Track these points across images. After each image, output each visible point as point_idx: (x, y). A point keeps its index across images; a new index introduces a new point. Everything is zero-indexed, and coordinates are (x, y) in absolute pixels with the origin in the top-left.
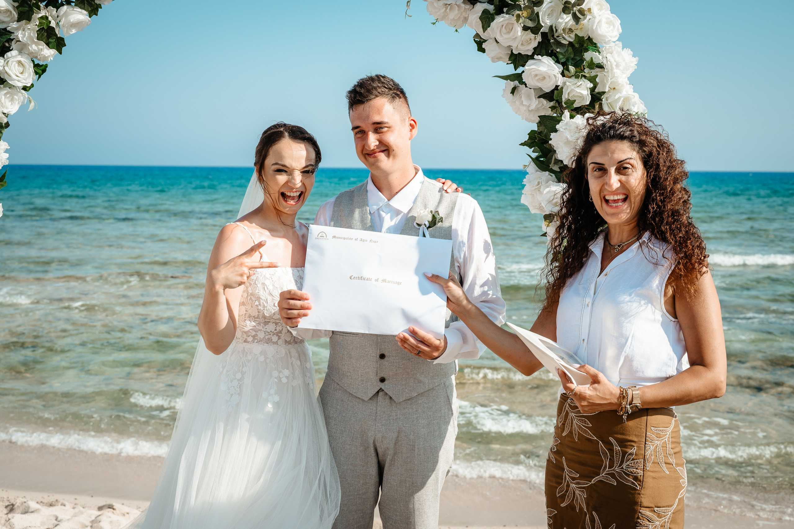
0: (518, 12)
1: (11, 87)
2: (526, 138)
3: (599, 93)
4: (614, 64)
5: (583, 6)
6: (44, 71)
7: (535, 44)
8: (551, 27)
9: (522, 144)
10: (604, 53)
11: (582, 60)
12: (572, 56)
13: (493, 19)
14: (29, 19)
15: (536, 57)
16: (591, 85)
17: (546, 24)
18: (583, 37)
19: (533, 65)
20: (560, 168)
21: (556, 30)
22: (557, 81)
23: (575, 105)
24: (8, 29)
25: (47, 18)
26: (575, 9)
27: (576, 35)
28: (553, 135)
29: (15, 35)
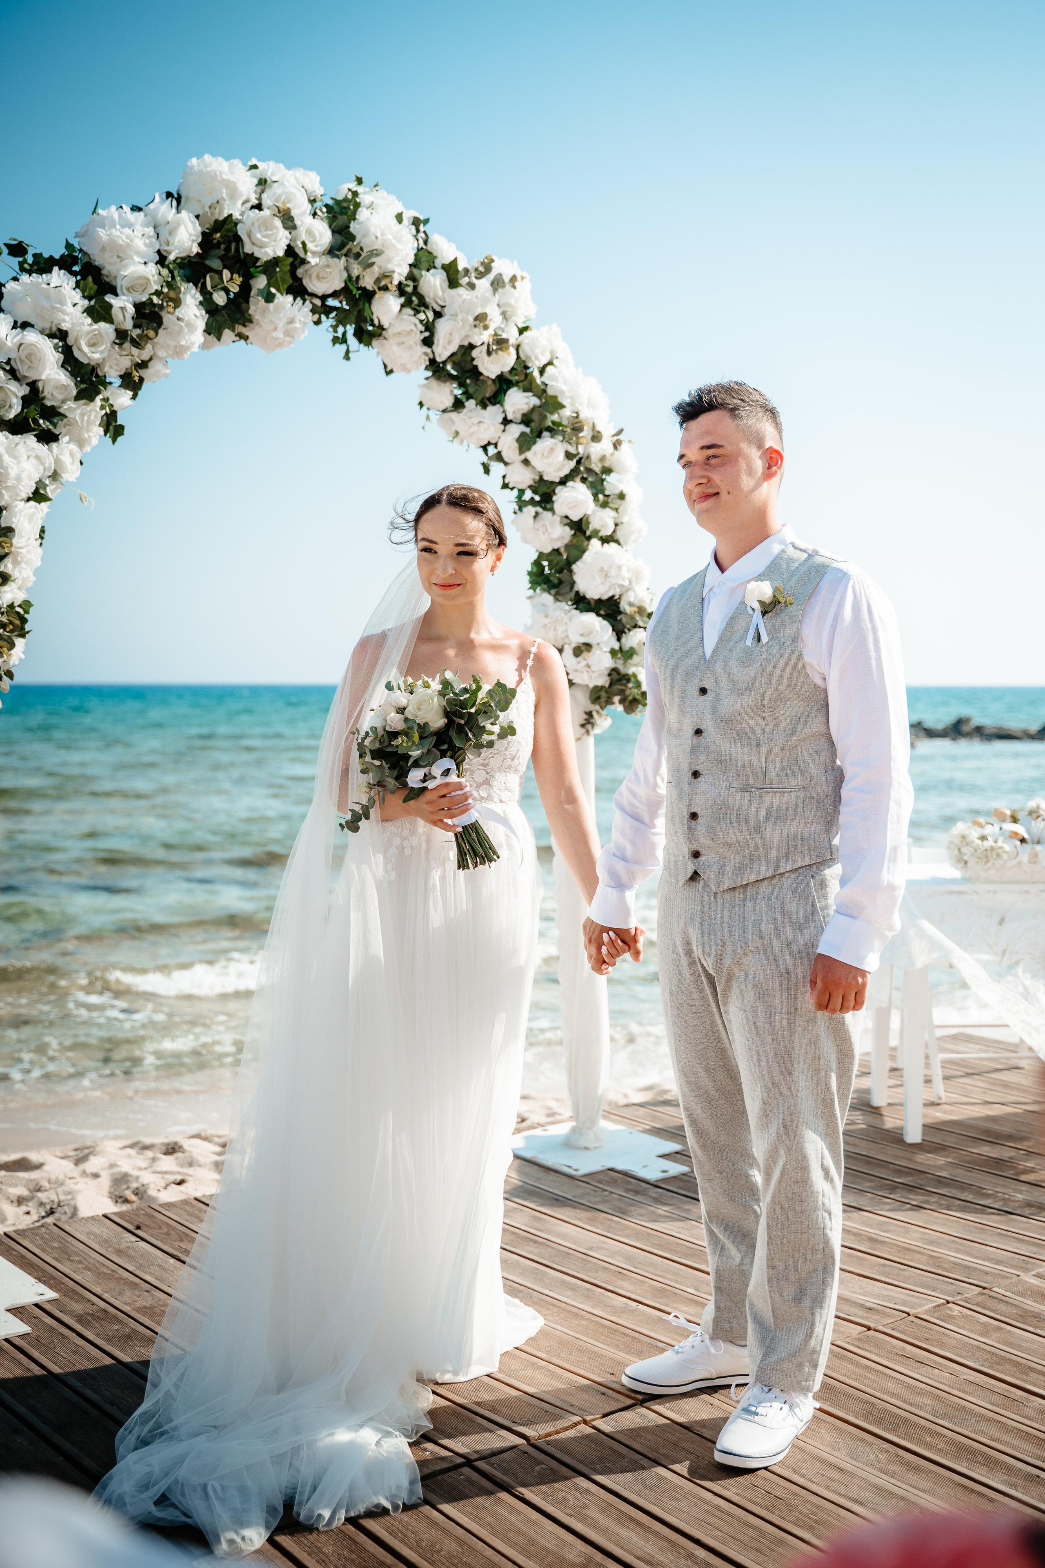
1: (62, 479)
3: (619, 523)
8: (585, 455)
13: (535, 443)
15: (568, 482)
16: (615, 515)
18: (611, 465)
19: (564, 492)
21: (589, 457)
22: (587, 510)
23: (600, 535)
24: (62, 408)
27: (608, 462)
29: (72, 416)
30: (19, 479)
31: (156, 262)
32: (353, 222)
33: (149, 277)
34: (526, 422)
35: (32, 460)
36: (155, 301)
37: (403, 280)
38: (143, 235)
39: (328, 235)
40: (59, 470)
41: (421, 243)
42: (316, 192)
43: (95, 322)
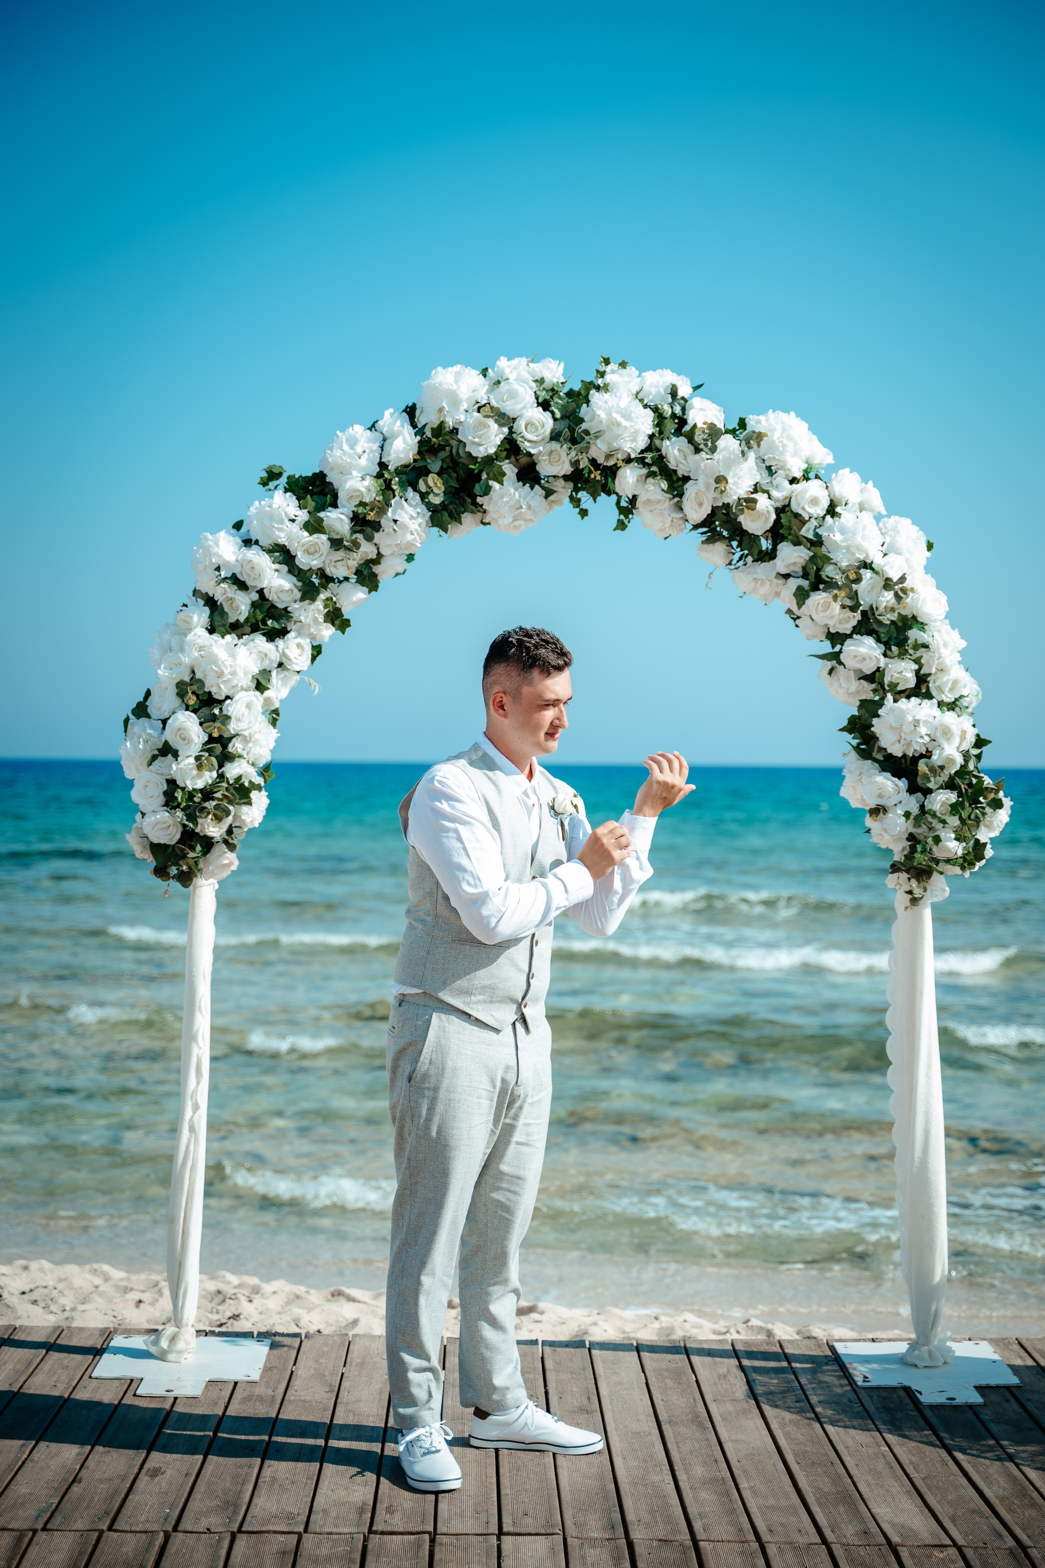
0: (836, 591)
1: (288, 670)
2: (845, 723)
3: (925, 675)
4: (941, 643)
5: (904, 585)
6: (319, 652)
7: (855, 623)
8: (871, 607)
9: (840, 730)
10: (931, 633)
11: (907, 639)
12: (895, 635)
13: (808, 596)
14: (313, 599)
15: (855, 636)
16: (917, 667)
17: (865, 601)
18: (906, 616)
19: (851, 645)
20: (884, 756)
21: (877, 609)
22: (878, 663)
23: (899, 688)
24: (289, 609)
25: (332, 599)
26: (896, 587)
27: (899, 613)
28: (875, 721)
29: (295, 615)
30: (233, 673)
31: (375, 474)
32: (585, 405)
33: (363, 490)
34: (805, 575)
35: (254, 656)
36: (360, 511)
37: (642, 452)
38: (364, 452)
39: (549, 423)
40: (284, 661)
41: (678, 410)
42: (555, 380)
43: (311, 534)
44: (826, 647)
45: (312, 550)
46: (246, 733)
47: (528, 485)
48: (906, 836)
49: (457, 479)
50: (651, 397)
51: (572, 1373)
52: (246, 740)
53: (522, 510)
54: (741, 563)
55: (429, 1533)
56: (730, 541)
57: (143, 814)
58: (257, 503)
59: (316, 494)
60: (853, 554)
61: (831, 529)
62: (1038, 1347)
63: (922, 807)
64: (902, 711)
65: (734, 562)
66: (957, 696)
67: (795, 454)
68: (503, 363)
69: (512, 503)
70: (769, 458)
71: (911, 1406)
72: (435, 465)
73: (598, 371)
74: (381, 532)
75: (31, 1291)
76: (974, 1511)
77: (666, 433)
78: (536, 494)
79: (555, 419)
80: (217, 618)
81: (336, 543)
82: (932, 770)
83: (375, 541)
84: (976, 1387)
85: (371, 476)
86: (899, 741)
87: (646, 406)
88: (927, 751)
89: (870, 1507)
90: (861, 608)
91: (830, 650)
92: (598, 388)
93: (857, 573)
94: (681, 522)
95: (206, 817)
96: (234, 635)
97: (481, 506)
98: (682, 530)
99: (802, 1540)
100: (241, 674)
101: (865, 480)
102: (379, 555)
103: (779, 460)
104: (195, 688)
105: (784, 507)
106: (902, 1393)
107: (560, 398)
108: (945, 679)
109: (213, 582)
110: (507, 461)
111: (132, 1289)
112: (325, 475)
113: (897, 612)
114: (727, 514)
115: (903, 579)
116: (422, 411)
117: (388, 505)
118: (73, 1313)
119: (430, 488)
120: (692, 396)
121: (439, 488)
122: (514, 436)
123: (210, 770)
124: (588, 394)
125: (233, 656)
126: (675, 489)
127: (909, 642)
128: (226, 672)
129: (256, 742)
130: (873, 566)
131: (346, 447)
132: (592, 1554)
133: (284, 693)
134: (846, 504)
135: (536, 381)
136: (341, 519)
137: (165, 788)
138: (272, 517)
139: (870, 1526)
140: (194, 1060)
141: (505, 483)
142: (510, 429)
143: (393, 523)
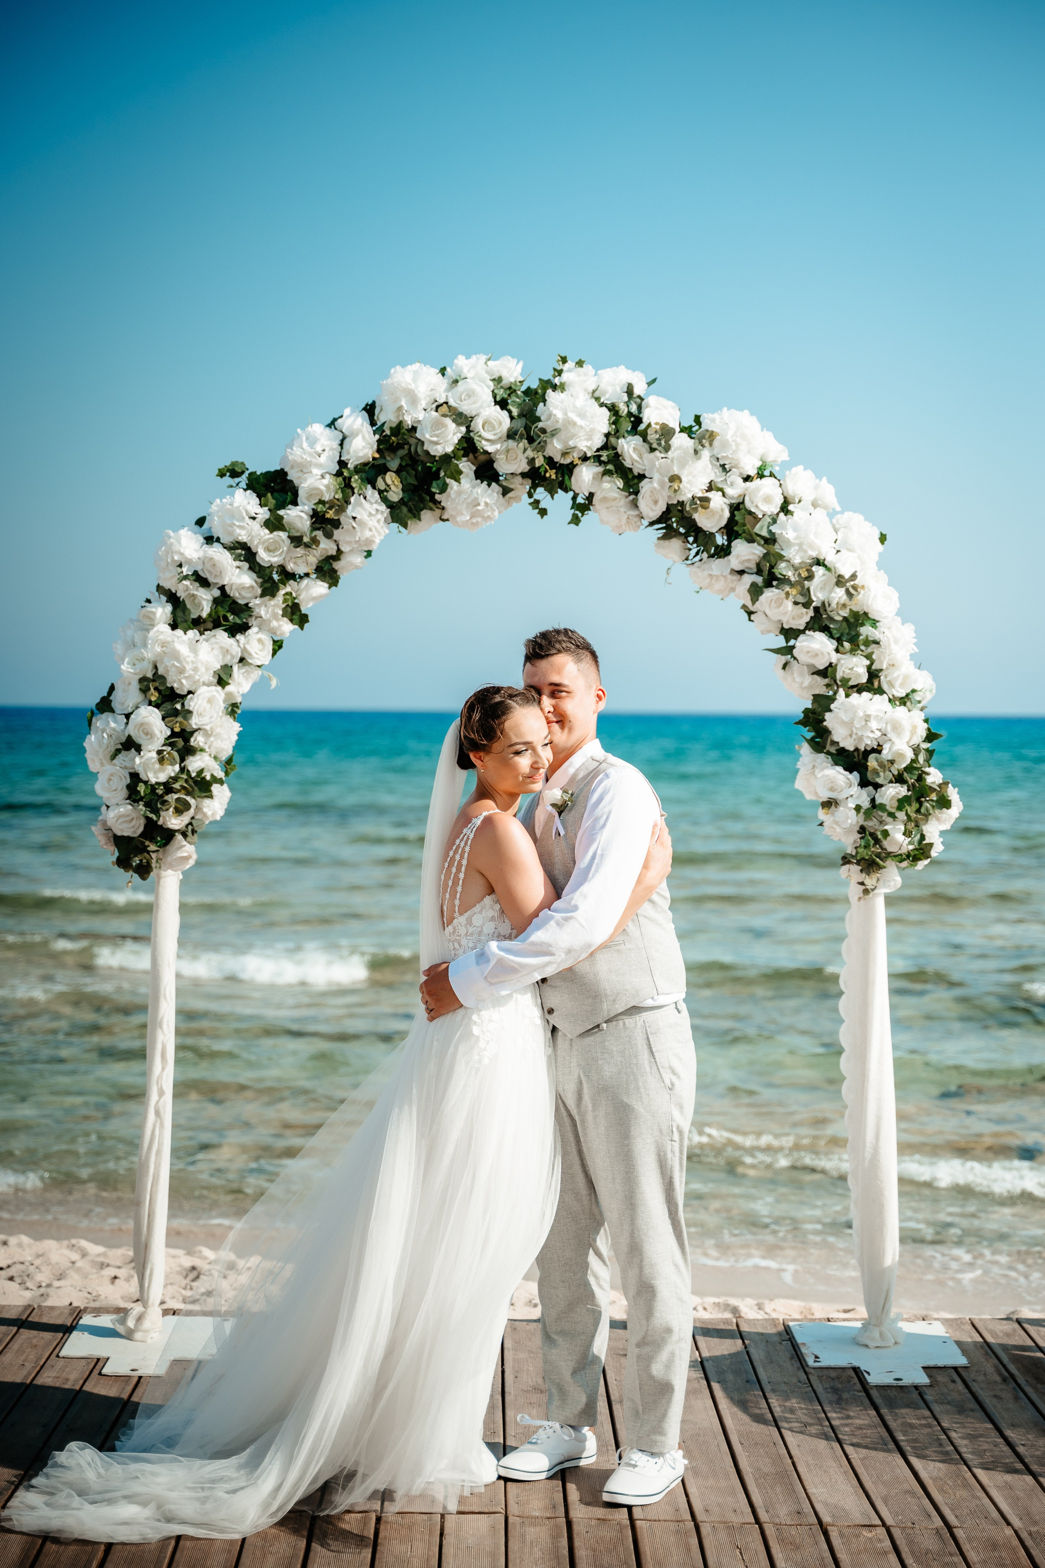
0: (788, 589)
1: (249, 664)
2: (801, 716)
3: (876, 670)
4: (892, 640)
5: (856, 582)
6: (280, 647)
7: (807, 619)
8: (823, 603)
9: (797, 724)
10: (882, 630)
11: (858, 635)
12: (847, 631)
13: (762, 593)
14: (273, 595)
15: (807, 632)
16: (868, 662)
17: (818, 598)
18: (858, 612)
19: (804, 641)
20: (836, 750)
21: (829, 605)
22: (830, 659)
23: (851, 683)
24: (250, 605)
25: (291, 594)
26: (848, 584)
27: (851, 610)
28: (827, 716)
29: (257, 611)
30: (195, 669)
31: (334, 473)
32: (541, 404)
33: (322, 487)
34: (759, 572)
35: (216, 652)
36: (319, 510)
37: (598, 450)
38: (324, 450)
39: (506, 423)
40: (246, 656)
41: (634, 408)
42: (512, 380)
43: (271, 532)
44: (780, 642)
45: (271, 548)
46: (208, 728)
47: (485, 483)
48: (858, 828)
49: (416, 476)
50: (607, 396)
51: (530, 1352)
52: (207, 735)
53: (479, 508)
54: (698, 558)
55: (375, 1511)
56: (686, 538)
57: (108, 807)
58: (218, 501)
59: (277, 491)
60: (806, 552)
61: (784, 527)
62: (990, 1327)
63: (873, 800)
64: (853, 706)
65: (691, 557)
66: (909, 691)
67: (749, 452)
68: (461, 361)
69: (469, 501)
70: (723, 457)
71: (859, 1386)
72: (394, 464)
73: (555, 370)
74: (340, 530)
75: (9, 1267)
76: (907, 1492)
77: (622, 431)
78: (493, 491)
79: (512, 418)
80: (179, 613)
81: (296, 540)
82: (882, 765)
83: (335, 537)
84: (924, 1368)
85: (330, 474)
86: (851, 735)
87: (602, 405)
88: (879, 745)
89: (807, 1487)
90: (814, 604)
91: (784, 644)
92: (554, 387)
93: (808, 570)
94: (637, 519)
95: (167, 810)
96: (196, 631)
97: (440, 503)
98: (639, 527)
99: (736, 1520)
100: (203, 670)
101: (819, 477)
102: (339, 551)
103: (732, 459)
104: (157, 684)
105: (739, 504)
106: (852, 1374)
107: (518, 396)
108: (895, 675)
109: (175, 580)
110: (465, 459)
111: (108, 1265)
112: (286, 474)
113: (848, 608)
114: (681, 511)
115: (854, 576)
116: (381, 410)
117: (347, 502)
118: (49, 1290)
119: (388, 486)
120: (648, 394)
121: (396, 486)
122: (472, 434)
123: (173, 764)
124: (544, 394)
125: (195, 651)
126: (631, 486)
127: (861, 638)
128: (188, 668)
129: (218, 736)
130: (826, 563)
131: (305, 445)
132: (532, 1532)
133: (246, 687)
134: (800, 501)
135: (494, 380)
136: (301, 517)
137: (129, 781)
138: (233, 514)
139: (803, 1506)
140: (159, 1047)
141: (462, 481)
142: (468, 427)
143: (351, 521)
